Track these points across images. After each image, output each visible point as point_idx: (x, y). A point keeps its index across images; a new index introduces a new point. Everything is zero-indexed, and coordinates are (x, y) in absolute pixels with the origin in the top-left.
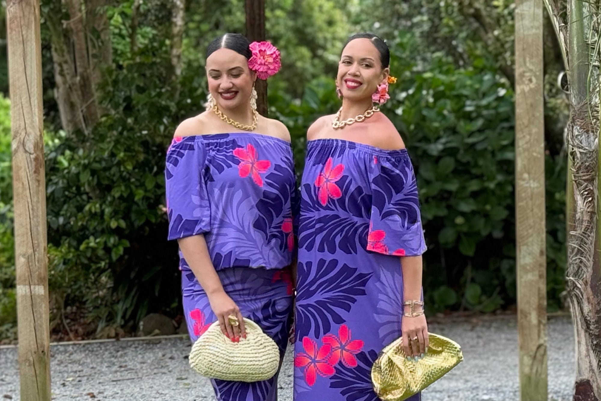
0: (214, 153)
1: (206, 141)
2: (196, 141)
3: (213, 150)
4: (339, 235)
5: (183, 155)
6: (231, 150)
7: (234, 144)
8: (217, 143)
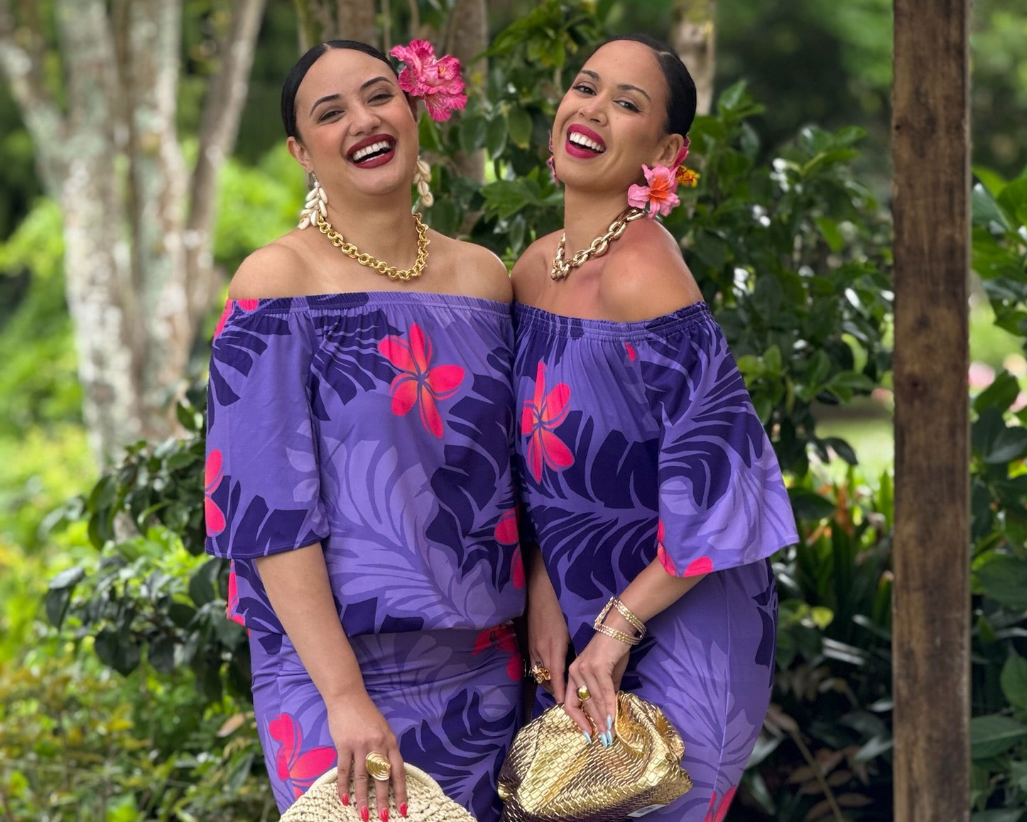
0: (332, 347)
1: (314, 314)
2: (292, 310)
3: (330, 339)
4: (566, 556)
5: (265, 346)
6: (372, 340)
7: (379, 323)
8: (340, 319)
